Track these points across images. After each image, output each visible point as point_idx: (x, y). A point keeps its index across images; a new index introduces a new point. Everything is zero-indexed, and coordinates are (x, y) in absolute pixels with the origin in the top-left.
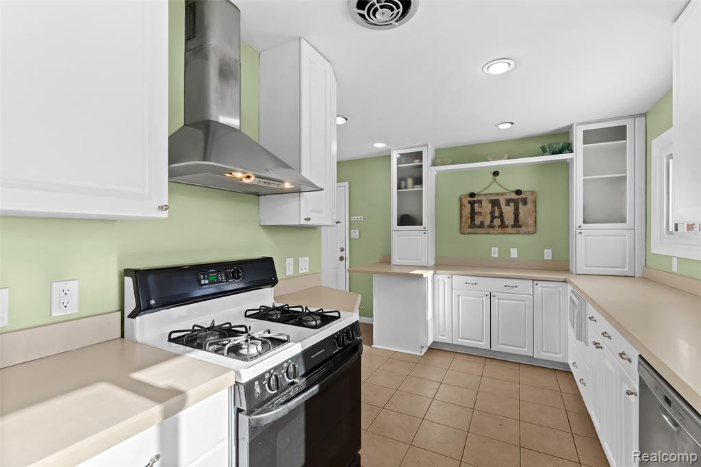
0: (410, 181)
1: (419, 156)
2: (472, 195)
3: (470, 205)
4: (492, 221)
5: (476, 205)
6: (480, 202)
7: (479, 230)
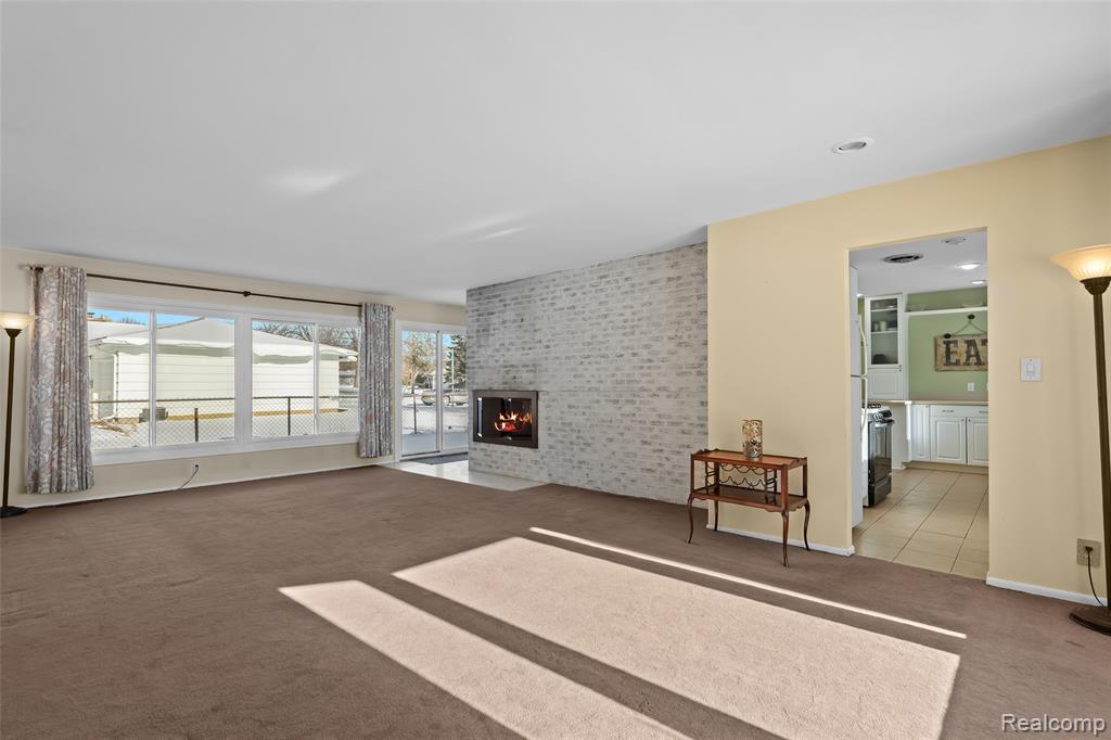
0: (883, 325)
1: (894, 302)
2: (947, 336)
3: (944, 346)
4: (968, 358)
5: (952, 345)
6: (956, 342)
7: (956, 368)
